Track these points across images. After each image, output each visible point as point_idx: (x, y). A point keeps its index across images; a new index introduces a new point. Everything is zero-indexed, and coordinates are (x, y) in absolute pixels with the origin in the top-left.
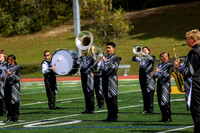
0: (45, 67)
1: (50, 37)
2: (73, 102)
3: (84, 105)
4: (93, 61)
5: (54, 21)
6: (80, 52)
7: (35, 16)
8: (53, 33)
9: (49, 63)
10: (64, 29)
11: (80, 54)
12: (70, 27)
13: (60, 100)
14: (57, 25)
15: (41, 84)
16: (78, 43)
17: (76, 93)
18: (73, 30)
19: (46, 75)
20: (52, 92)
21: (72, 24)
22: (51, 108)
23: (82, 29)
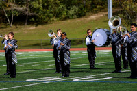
0: (88, 40)
1: (91, 20)
2: (107, 64)
3: (114, 67)
4: (120, 37)
5: (95, 9)
6: (112, 30)
7: (82, 6)
8: (93, 17)
9: (91, 38)
10: (101, 15)
11: (112, 32)
12: (105, 13)
13: (98, 63)
14: (96, 12)
15: (85, 52)
16: (111, 24)
17: (108, 58)
18: (107, 15)
19: (88, 46)
20: (92, 58)
21: (107, 11)
22: (91, 68)
23: (113, 14)
